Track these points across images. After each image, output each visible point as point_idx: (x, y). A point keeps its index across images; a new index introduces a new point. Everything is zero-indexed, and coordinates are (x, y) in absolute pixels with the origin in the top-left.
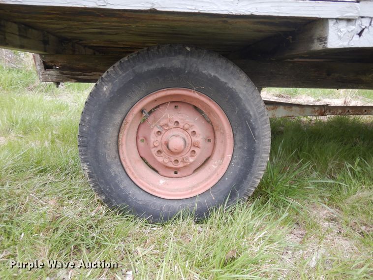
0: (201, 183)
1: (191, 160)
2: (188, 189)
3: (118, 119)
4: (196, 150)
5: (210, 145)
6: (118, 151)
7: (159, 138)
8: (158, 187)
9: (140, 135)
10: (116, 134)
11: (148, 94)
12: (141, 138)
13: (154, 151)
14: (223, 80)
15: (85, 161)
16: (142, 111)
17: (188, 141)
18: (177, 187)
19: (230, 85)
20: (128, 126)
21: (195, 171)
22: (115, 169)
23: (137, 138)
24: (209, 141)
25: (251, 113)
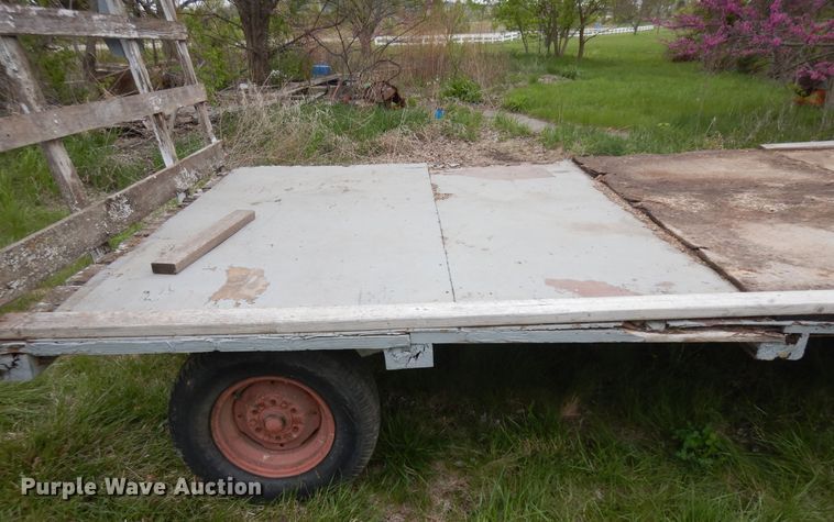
0: (307, 459)
1: (295, 436)
2: (292, 466)
3: (206, 408)
4: (299, 426)
5: (316, 417)
6: (211, 436)
7: (256, 417)
8: (261, 465)
9: (236, 411)
10: (207, 421)
11: (234, 383)
12: (237, 413)
13: (252, 429)
14: (310, 370)
15: (178, 447)
16: (234, 393)
17: (288, 418)
18: (283, 462)
19: (319, 374)
20: (218, 411)
21: (303, 443)
22: (210, 454)
23: (233, 413)
24: (315, 413)
25: (347, 398)
